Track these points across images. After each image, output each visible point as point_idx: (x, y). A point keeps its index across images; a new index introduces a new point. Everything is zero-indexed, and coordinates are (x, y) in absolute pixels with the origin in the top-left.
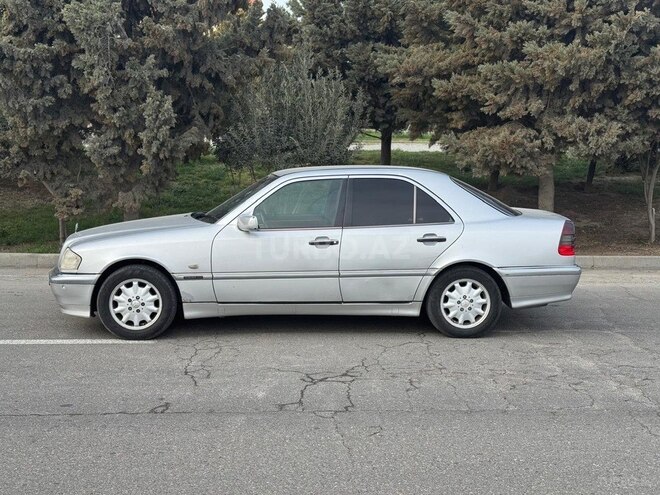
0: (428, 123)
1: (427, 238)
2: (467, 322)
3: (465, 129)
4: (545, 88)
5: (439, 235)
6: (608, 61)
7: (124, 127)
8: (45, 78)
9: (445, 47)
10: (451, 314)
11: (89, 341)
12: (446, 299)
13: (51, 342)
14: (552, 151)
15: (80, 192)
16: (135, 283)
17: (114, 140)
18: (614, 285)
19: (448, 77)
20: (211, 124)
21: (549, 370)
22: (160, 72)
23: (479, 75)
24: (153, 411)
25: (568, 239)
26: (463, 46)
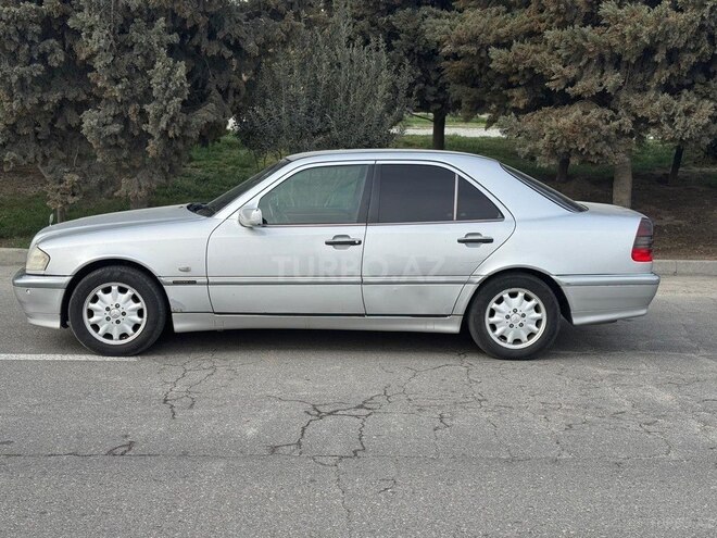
0: (484, 102)
1: (470, 238)
2: (517, 341)
3: (528, 109)
4: (624, 59)
5: (485, 235)
6: (702, 27)
7: (127, 102)
8: (32, 41)
9: (507, 12)
10: (498, 332)
11: (58, 357)
12: (492, 313)
13: (14, 357)
14: (631, 135)
15: (76, 178)
16: (114, 288)
17: (114, 116)
18: (700, 295)
19: (508, 46)
20: (231, 100)
21: (616, 405)
22: (169, 37)
23: (546, 43)
24: (111, 453)
25: (644, 241)
26: (527, 11)
